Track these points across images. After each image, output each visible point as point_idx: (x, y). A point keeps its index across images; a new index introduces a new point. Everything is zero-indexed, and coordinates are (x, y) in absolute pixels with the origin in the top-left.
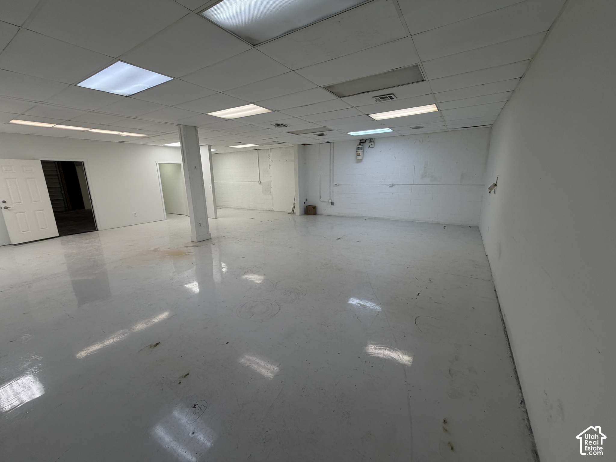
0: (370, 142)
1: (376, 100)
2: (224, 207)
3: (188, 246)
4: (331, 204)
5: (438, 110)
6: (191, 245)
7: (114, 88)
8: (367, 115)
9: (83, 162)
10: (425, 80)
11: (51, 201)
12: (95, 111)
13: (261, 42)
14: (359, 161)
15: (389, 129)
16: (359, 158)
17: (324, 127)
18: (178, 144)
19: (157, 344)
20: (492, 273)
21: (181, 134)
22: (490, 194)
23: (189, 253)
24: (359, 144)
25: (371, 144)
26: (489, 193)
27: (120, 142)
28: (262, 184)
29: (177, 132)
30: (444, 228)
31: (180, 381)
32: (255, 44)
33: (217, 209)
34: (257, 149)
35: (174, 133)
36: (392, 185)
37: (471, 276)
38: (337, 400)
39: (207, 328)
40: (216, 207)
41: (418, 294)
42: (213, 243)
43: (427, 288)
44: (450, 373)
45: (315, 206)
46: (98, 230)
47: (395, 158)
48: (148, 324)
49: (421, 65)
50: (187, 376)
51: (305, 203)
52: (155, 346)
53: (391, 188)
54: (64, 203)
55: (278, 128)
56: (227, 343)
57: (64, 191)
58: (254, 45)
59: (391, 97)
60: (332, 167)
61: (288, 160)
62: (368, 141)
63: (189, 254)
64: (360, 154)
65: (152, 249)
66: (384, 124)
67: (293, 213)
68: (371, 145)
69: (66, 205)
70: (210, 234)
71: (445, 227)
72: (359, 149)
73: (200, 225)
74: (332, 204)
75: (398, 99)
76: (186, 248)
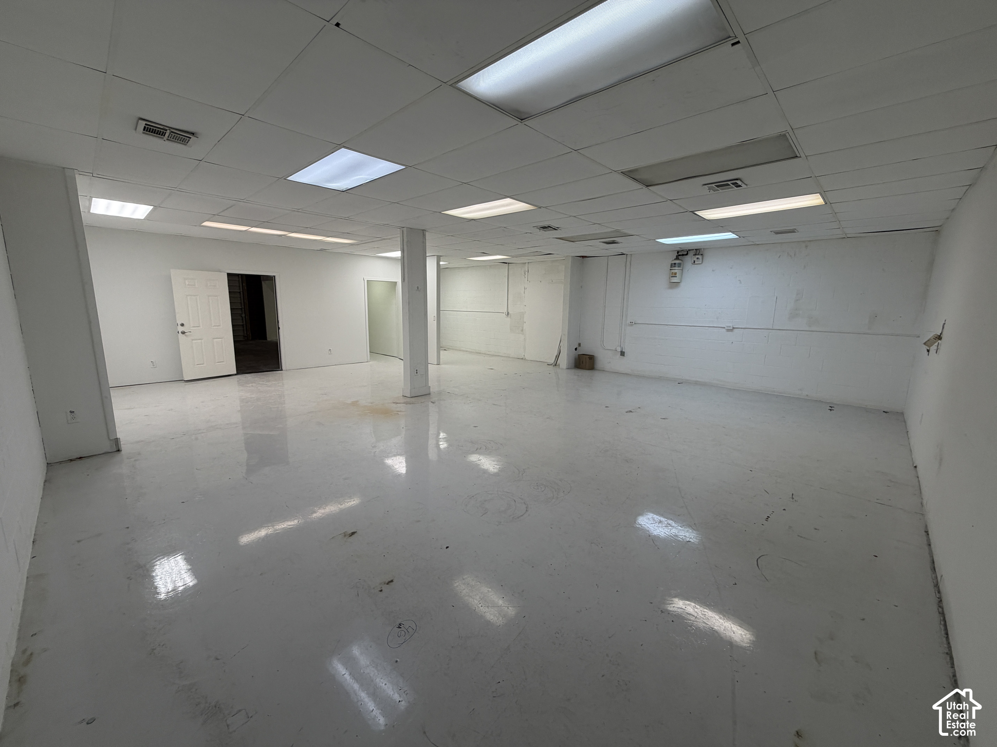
0: (696, 255)
1: (709, 189)
2: (451, 347)
3: (397, 402)
4: (620, 353)
5: (826, 203)
6: (403, 400)
7: (329, 181)
8: (693, 212)
9: (274, 276)
10: (798, 155)
11: (233, 326)
12: (300, 210)
13: (532, 115)
14: (674, 285)
15: (730, 233)
16: (675, 280)
17: (617, 231)
18: (398, 254)
19: (353, 533)
20: (922, 499)
21: (403, 240)
22: (928, 355)
23: (399, 411)
24: (675, 257)
25: (698, 258)
26: (926, 353)
27: (322, 250)
28: (510, 317)
29: (398, 237)
30: (831, 410)
31: (381, 588)
32: (523, 118)
33: (441, 351)
34: (506, 263)
35: (393, 239)
36: (732, 328)
37: (878, 499)
38: (610, 661)
39: (419, 521)
40: (440, 348)
41: (767, 519)
42: (433, 401)
43: (784, 510)
44: (816, 658)
45: (593, 356)
46: (282, 370)
47: (741, 283)
48: (342, 505)
49: (791, 133)
50: (391, 583)
51: (576, 349)
52: (351, 536)
53: (730, 333)
54: (244, 330)
55: (543, 232)
56: (447, 547)
57: (245, 313)
58: (522, 120)
59: (736, 183)
60: (626, 293)
61: (553, 281)
62: (691, 254)
63: (398, 414)
64: (676, 274)
65: (349, 401)
66: (722, 227)
67: (556, 364)
68: (696, 260)
69: (245, 332)
70: (430, 387)
71: (833, 408)
72: (675, 267)
73: (417, 373)
74: (622, 354)
75: (748, 187)
76: (394, 405)
